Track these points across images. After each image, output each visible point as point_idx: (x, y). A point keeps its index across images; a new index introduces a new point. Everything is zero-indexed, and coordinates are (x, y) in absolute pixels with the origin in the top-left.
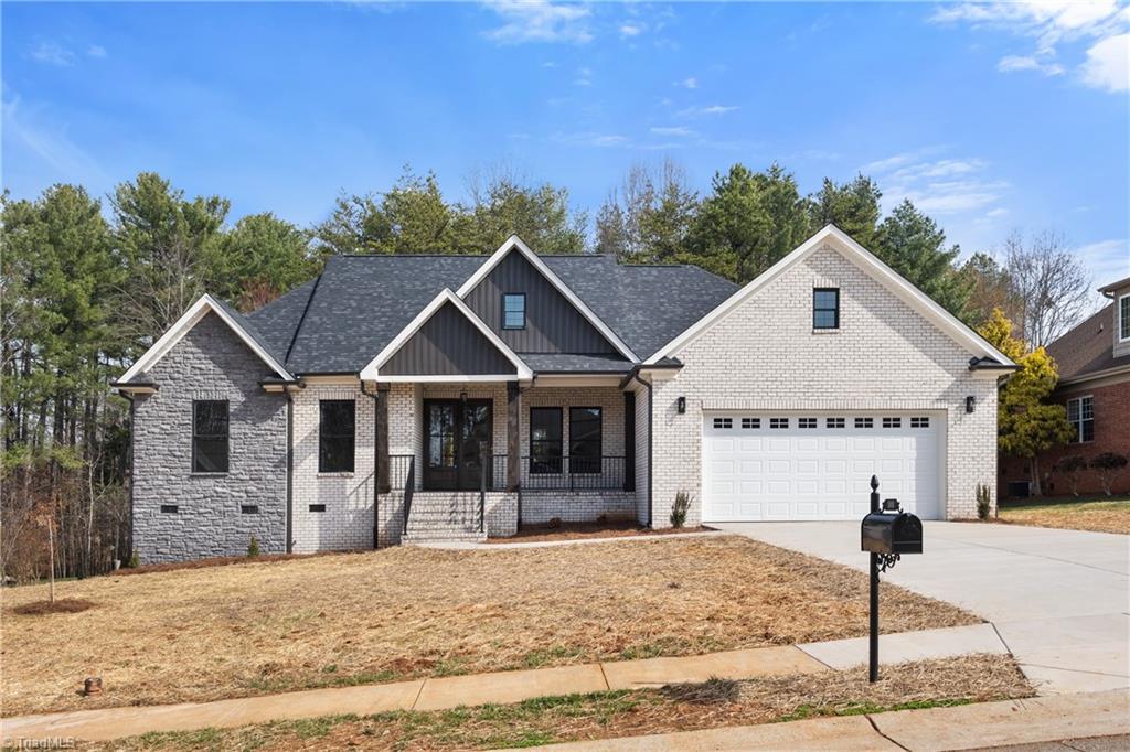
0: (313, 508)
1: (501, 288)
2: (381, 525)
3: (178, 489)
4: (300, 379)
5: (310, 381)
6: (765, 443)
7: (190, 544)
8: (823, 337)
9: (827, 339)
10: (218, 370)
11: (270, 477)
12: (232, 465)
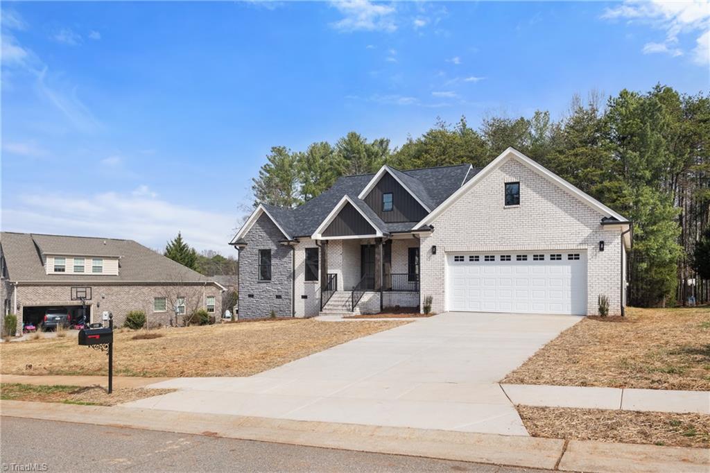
0: (303, 297)
1: (381, 191)
3: (254, 287)
4: (296, 240)
5: (302, 240)
6: (482, 269)
7: (258, 311)
8: (511, 210)
9: (513, 210)
10: (267, 236)
11: (286, 282)
12: (272, 278)
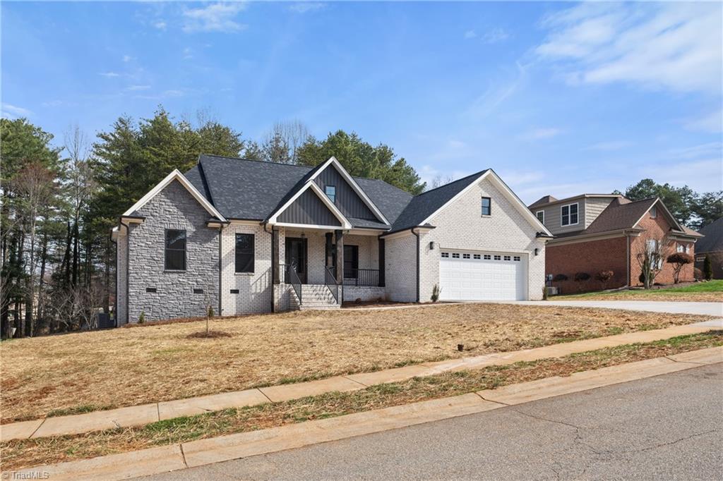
0: (233, 291)
1: (324, 182)
2: (276, 301)
3: (156, 279)
4: (229, 220)
6: (462, 265)
7: (164, 310)
8: (485, 219)
10: (180, 213)
11: (210, 274)
12: (188, 267)
